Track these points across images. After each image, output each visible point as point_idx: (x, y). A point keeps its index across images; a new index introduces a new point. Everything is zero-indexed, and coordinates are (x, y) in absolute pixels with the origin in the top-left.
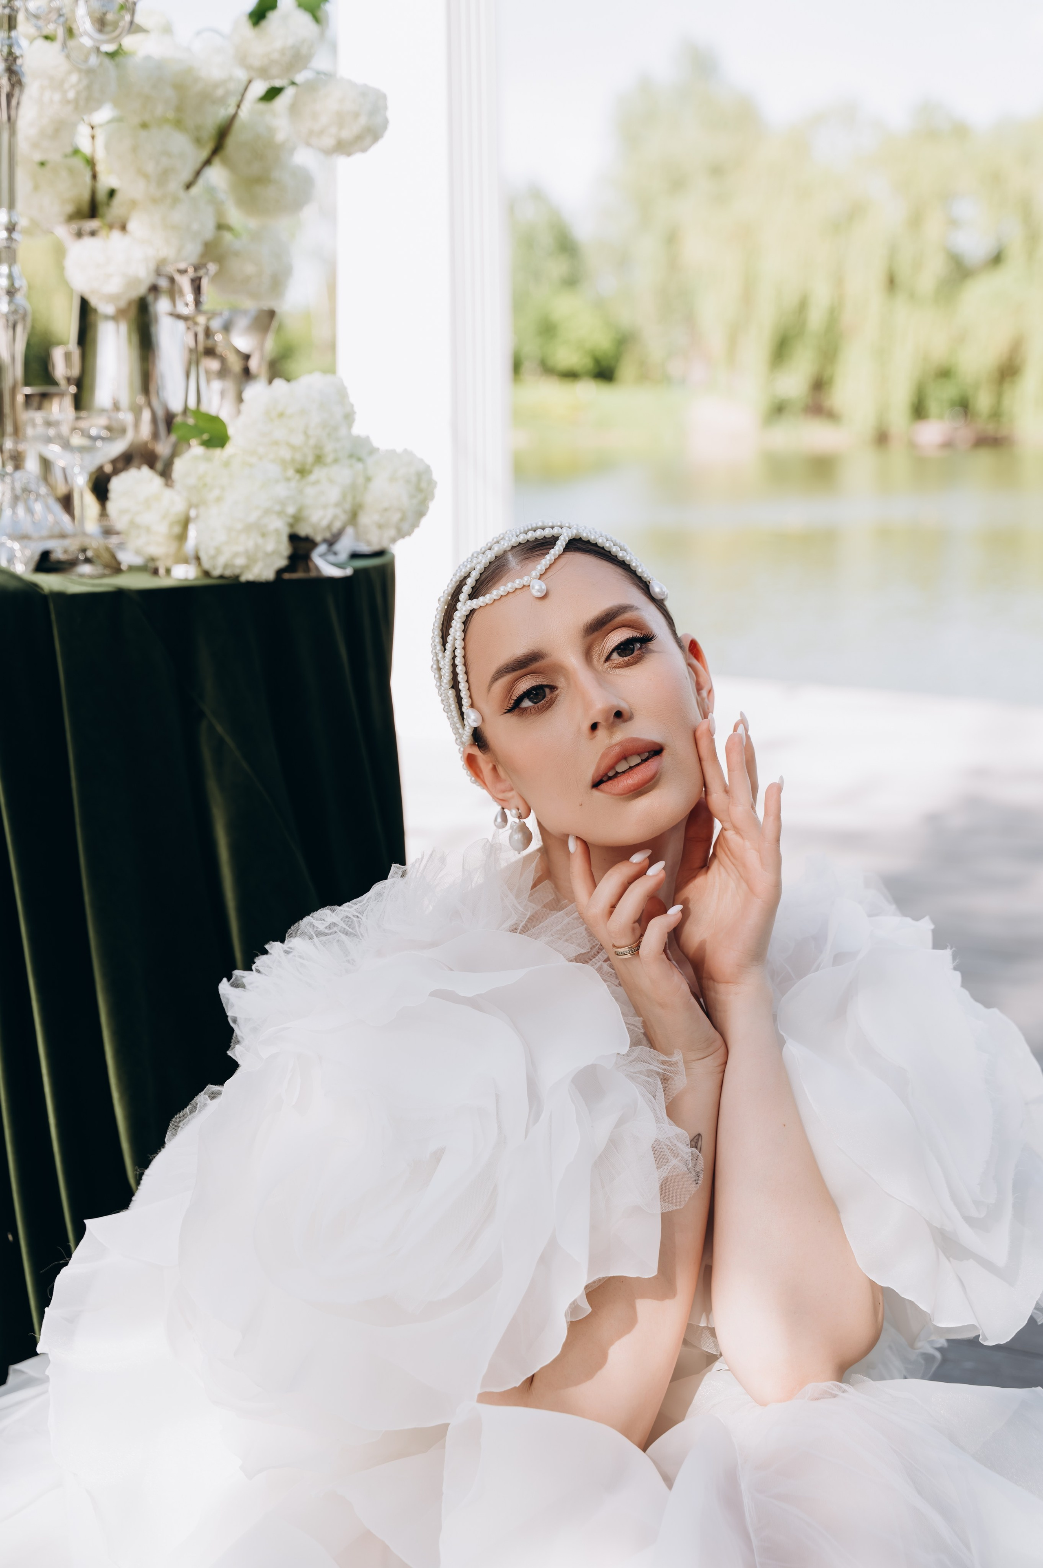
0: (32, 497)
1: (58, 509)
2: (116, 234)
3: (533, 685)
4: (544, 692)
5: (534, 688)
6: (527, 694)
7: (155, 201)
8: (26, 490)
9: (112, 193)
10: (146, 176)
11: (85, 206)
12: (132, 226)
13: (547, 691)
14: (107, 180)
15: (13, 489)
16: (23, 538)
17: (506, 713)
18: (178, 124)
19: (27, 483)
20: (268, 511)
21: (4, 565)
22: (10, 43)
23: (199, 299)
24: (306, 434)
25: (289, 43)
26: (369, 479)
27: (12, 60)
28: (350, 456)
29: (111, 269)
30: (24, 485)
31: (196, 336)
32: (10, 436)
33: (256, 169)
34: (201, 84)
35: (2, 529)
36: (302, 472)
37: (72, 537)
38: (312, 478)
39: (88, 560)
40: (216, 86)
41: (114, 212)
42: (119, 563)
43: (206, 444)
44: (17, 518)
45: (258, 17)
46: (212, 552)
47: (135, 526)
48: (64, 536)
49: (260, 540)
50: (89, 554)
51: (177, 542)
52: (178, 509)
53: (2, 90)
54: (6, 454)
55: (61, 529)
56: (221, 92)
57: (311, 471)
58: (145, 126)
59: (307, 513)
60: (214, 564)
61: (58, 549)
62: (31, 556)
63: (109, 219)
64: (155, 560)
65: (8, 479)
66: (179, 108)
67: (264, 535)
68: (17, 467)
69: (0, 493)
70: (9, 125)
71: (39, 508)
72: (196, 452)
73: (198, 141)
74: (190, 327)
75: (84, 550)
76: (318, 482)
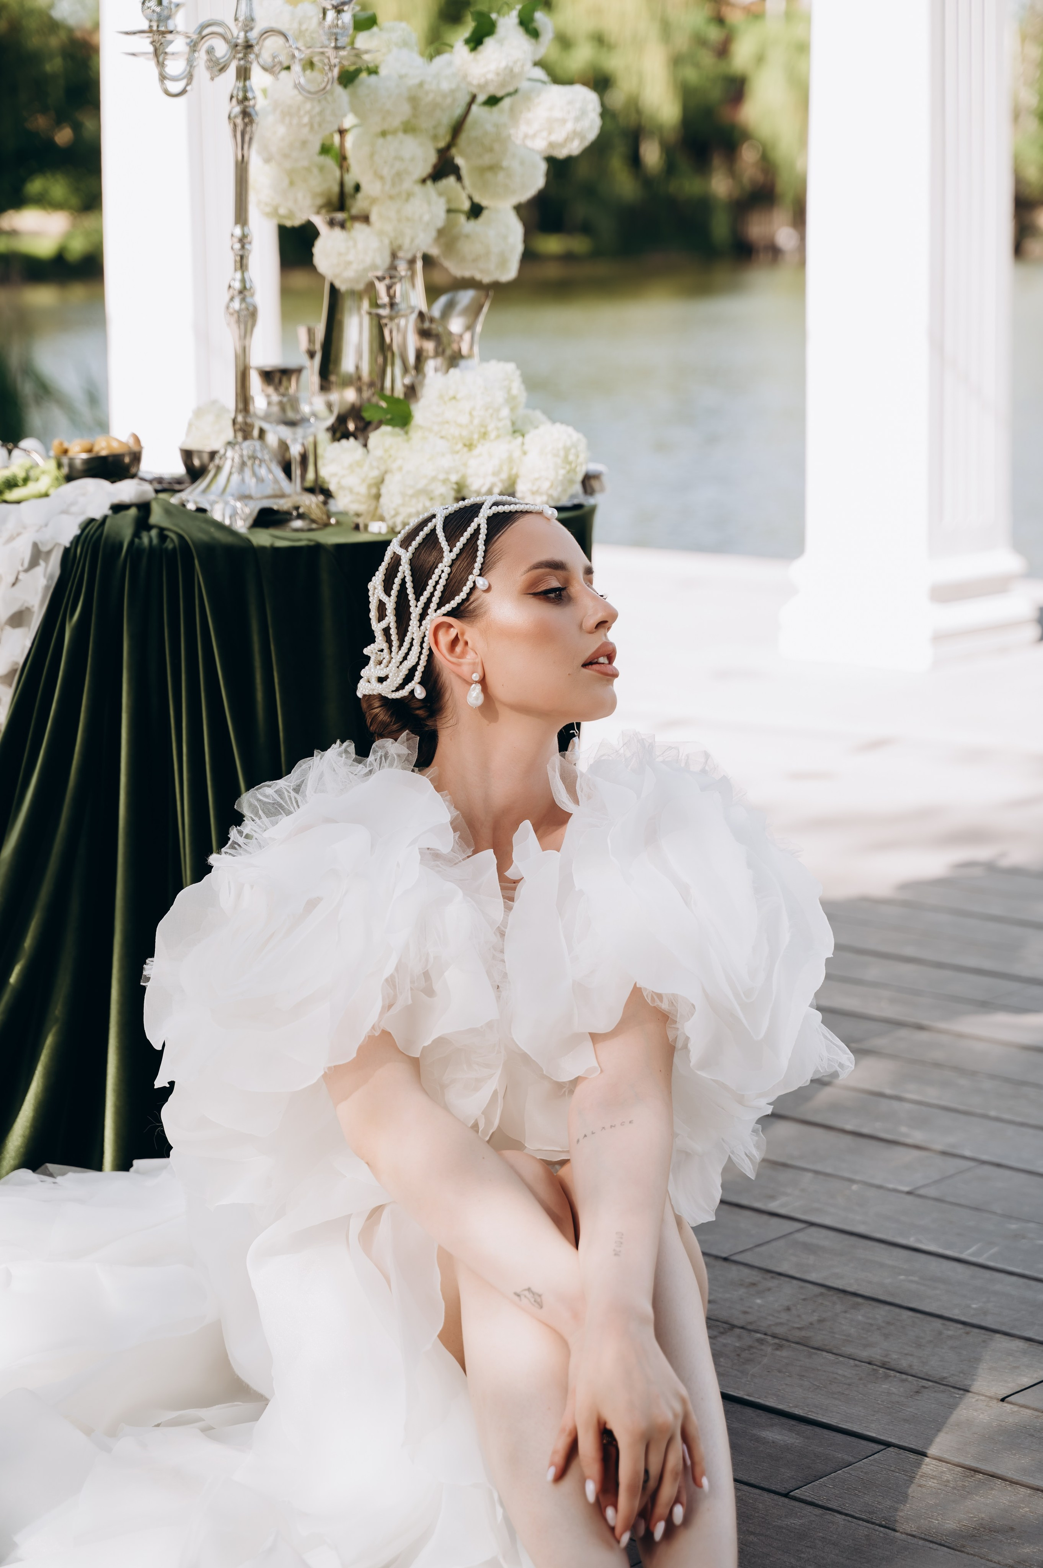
0: (257, 462)
1: (279, 472)
2: (359, 227)
8: (253, 457)
9: (357, 188)
11: (335, 198)
12: (373, 218)
14: (355, 173)
15: (242, 456)
16: (245, 497)
19: (254, 451)
20: (434, 479)
21: (227, 522)
22: (245, 90)
23: (393, 301)
24: (471, 414)
25: (503, 64)
26: (525, 453)
27: (246, 103)
28: (514, 432)
29: (351, 257)
30: (250, 453)
31: (391, 332)
32: (241, 411)
33: (487, 160)
34: (431, 96)
35: (228, 490)
36: (470, 446)
37: (289, 496)
38: (476, 452)
39: (300, 516)
40: (444, 96)
41: (359, 205)
42: (329, 517)
43: (391, 422)
44: (243, 480)
45: (476, 42)
46: (392, 513)
47: (341, 487)
48: (282, 496)
49: (428, 504)
50: (301, 510)
51: (374, 503)
52: (375, 473)
53: (237, 128)
54: (238, 427)
55: (281, 489)
56: (449, 101)
57: (476, 446)
58: (384, 134)
59: (469, 481)
60: (394, 523)
61: (275, 507)
62: (250, 514)
63: (354, 211)
64: (358, 515)
65: (237, 447)
66: (415, 116)
67: (431, 499)
68: (245, 438)
69: (230, 460)
70: (243, 156)
71: (263, 472)
72: (385, 429)
73: (435, 138)
74: (386, 325)
75: (297, 508)
76: (479, 455)
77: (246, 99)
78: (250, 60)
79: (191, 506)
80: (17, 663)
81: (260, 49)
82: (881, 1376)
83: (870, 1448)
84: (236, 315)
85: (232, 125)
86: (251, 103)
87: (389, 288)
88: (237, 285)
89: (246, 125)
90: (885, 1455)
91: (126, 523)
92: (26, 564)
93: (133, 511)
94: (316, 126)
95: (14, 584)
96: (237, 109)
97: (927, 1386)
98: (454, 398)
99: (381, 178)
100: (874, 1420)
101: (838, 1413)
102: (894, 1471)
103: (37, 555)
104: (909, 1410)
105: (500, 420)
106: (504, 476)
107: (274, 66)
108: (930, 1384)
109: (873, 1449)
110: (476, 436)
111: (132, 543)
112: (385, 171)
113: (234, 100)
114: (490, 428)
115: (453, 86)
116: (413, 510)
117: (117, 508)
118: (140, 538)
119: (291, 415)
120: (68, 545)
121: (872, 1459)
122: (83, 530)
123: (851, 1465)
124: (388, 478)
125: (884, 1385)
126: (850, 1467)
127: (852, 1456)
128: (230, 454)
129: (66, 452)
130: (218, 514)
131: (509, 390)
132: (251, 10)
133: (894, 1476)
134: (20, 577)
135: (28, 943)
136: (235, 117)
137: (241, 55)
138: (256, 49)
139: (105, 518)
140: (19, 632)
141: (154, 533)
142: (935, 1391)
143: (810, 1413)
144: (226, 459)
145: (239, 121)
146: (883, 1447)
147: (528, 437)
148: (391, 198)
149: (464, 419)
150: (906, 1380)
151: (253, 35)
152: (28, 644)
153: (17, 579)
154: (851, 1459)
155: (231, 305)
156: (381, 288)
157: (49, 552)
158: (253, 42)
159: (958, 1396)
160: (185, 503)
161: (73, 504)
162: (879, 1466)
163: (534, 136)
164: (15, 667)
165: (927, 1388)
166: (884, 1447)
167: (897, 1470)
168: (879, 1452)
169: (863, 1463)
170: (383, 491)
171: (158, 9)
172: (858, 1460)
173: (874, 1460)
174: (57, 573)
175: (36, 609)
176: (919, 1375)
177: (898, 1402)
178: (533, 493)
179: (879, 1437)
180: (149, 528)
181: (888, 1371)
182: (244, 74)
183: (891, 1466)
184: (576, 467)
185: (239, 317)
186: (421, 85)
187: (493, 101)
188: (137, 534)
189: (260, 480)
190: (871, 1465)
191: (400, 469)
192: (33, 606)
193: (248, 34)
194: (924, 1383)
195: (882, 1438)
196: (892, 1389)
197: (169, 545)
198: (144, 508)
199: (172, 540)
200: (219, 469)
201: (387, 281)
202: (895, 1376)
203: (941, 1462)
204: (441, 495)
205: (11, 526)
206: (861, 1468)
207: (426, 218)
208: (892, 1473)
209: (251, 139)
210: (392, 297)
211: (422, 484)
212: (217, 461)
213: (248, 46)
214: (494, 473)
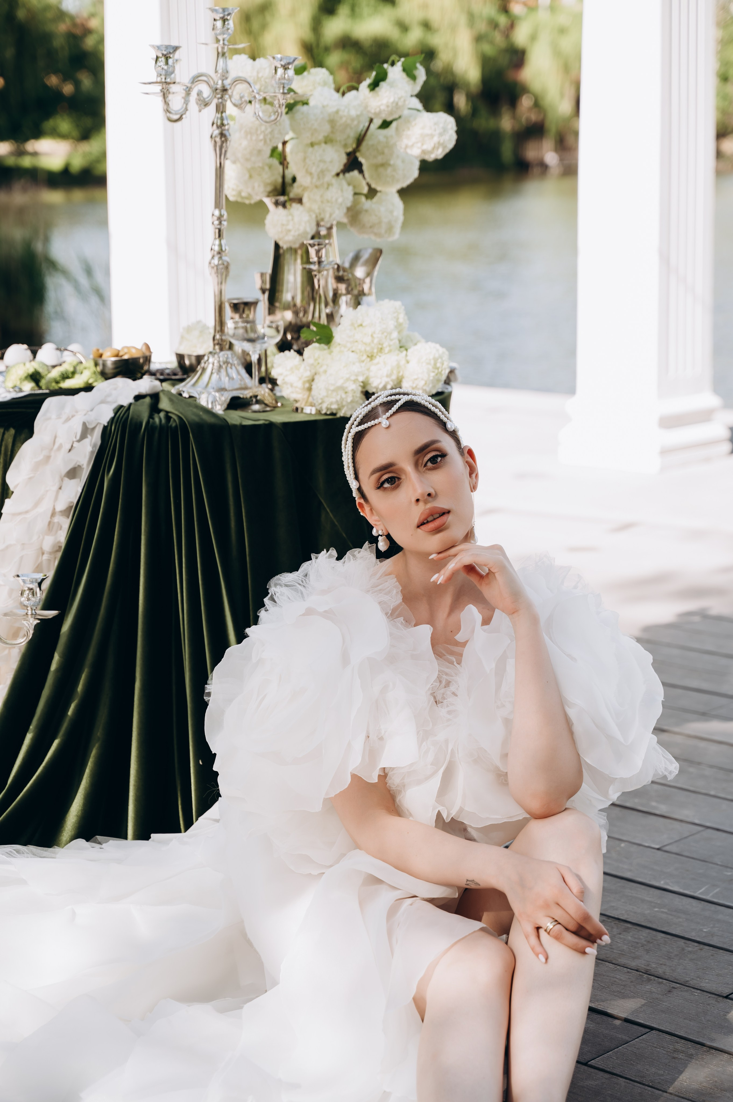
0: (229, 365)
1: (243, 372)
2: (295, 206)
3: (389, 476)
4: (395, 480)
5: (389, 478)
6: (387, 480)
8: (227, 362)
9: (294, 180)
11: (279, 186)
12: (305, 200)
13: (396, 480)
14: (292, 170)
15: (219, 362)
16: (222, 390)
17: (377, 489)
19: (227, 358)
20: (348, 379)
21: (210, 406)
22: (222, 119)
23: (321, 260)
24: (372, 336)
25: (392, 100)
26: (408, 362)
27: (223, 128)
28: (401, 347)
29: (290, 227)
30: (225, 360)
31: (319, 281)
32: (218, 332)
33: (380, 160)
34: (344, 119)
35: (210, 385)
36: (371, 357)
37: (250, 388)
38: (375, 361)
39: (258, 402)
40: (353, 120)
41: (295, 191)
42: (277, 402)
43: (319, 341)
44: (220, 378)
45: (374, 86)
46: (320, 401)
47: (285, 383)
48: (246, 388)
49: (344, 396)
50: (258, 398)
51: (307, 393)
52: (308, 374)
53: (217, 144)
54: (216, 342)
55: (245, 384)
56: (356, 123)
57: (375, 357)
58: (312, 145)
59: (371, 380)
60: (321, 408)
61: (241, 396)
62: (225, 401)
63: (292, 195)
64: (296, 401)
65: (216, 356)
66: (332, 132)
67: (346, 393)
68: (221, 349)
69: (211, 364)
70: (220, 164)
71: (233, 373)
72: (315, 345)
73: (345, 146)
74: (316, 275)
75: (256, 396)
76: (378, 363)
77: (223, 125)
78: (225, 99)
79: (185, 395)
80: (72, 502)
81: (232, 92)
82: (645, 980)
83: (639, 1031)
84: (215, 268)
85: (213, 142)
86: (226, 127)
87: (318, 252)
88: (216, 248)
89: (223, 142)
90: (650, 1036)
91: (144, 408)
92: (78, 437)
93: (148, 400)
94: (268, 141)
95: (70, 450)
96: (217, 132)
97: (676, 987)
98: (361, 325)
99: (311, 174)
100: (642, 1011)
101: (618, 1006)
102: (656, 1047)
103: (86, 431)
104: (664, 1004)
105: (391, 340)
106: (394, 377)
107: (242, 103)
108: (678, 985)
109: (642, 1032)
110: (375, 351)
111: (148, 422)
112: (313, 170)
113: (215, 125)
114: (385, 345)
115: (359, 113)
116: (334, 400)
117: (138, 398)
118: (153, 419)
119: (252, 335)
120: (106, 424)
121: (642, 1038)
122: (116, 414)
123: (627, 1043)
124: (316, 378)
125: (647, 986)
126: (627, 1044)
127: (628, 1036)
128: (211, 360)
129: (101, 356)
130: (204, 401)
131: (397, 319)
132: (226, 65)
133: (657, 1051)
134: (74, 445)
135: (80, 688)
136: (215, 137)
137: (219, 96)
138: (230, 92)
139: (130, 404)
140: (74, 482)
141: (162, 415)
142: (681, 991)
143: (599, 1006)
144: (209, 363)
145: (218, 139)
146: (648, 1030)
147: (409, 351)
148: (317, 187)
149: (368, 340)
150: (662, 983)
151: (227, 82)
152: (80, 490)
153: (72, 446)
154: (627, 1039)
155: (213, 261)
156: (312, 251)
157: (93, 429)
158: (228, 87)
159: (696, 994)
160: (182, 393)
161: (109, 395)
162: (646, 1043)
163: (413, 146)
164: (72, 505)
165: (676, 988)
166: (650, 1030)
167: (658, 1047)
168: (645, 1034)
169: (635, 1041)
170: (314, 387)
171: (166, 67)
172: (632, 1039)
173: (643, 1039)
174: (99, 442)
175: (85, 466)
176: (671, 980)
177: (657, 998)
179: (645, 1023)
180: (159, 411)
181: (650, 976)
182: (220, 109)
183: (654, 1044)
184: (442, 371)
185: (217, 269)
186: (337, 112)
187: (386, 124)
188: (151, 416)
189: (231, 378)
190: (641, 1043)
191: (325, 372)
192: (83, 465)
193: (224, 82)
194: (674, 985)
195: (647, 1024)
196: (653, 989)
197: (173, 424)
198: (155, 397)
199: (175, 420)
200: (204, 370)
201: (316, 247)
202: (654, 980)
203: (687, 1041)
204: (353, 390)
205: (67, 411)
206: (634, 1045)
207: (340, 200)
208: (655, 1049)
209: (226, 151)
210: (319, 258)
211: (340, 383)
212: (202, 364)
213: (225, 90)
214: (387, 376)
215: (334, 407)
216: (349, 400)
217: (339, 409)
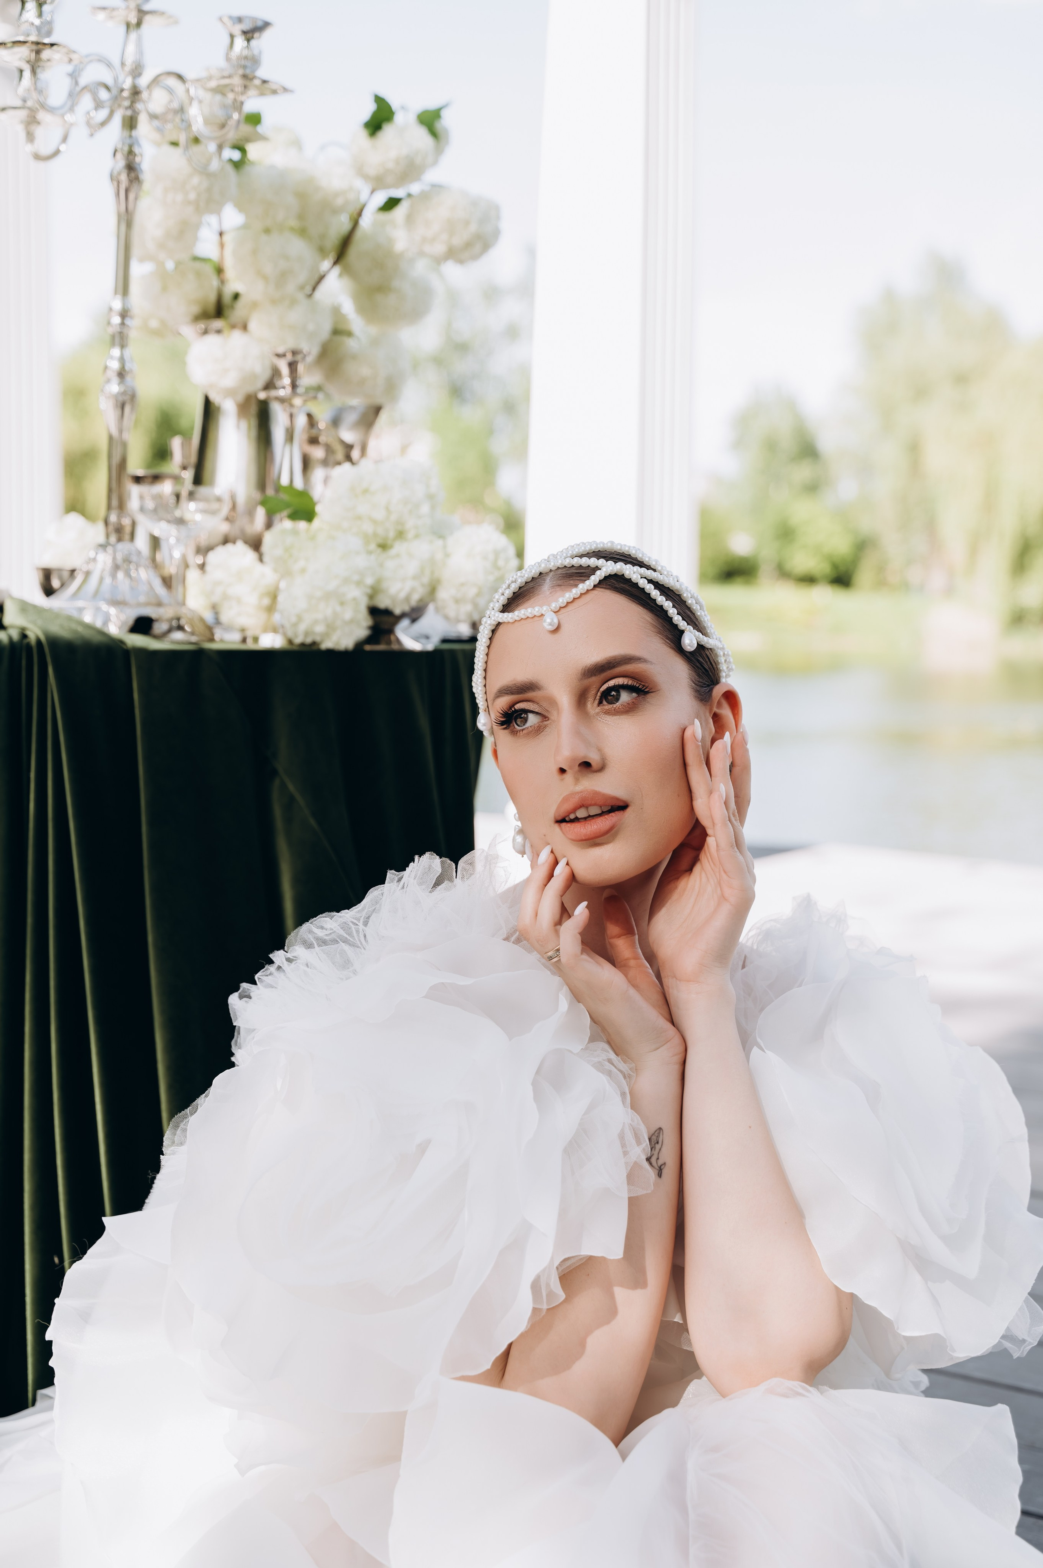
0: (132, 566)
1: (158, 582)
2: (237, 333)
7: (274, 302)
8: (127, 561)
9: (236, 296)
10: (265, 278)
11: (211, 307)
12: (252, 325)
14: (234, 284)
15: (114, 558)
16: (120, 603)
18: (302, 232)
19: (125, 552)
20: (346, 581)
22: (131, 143)
23: (296, 383)
24: (387, 509)
25: (404, 153)
26: (447, 555)
27: (133, 158)
28: (435, 532)
29: (228, 364)
30: (125, 556)
32: (115, 509)
33: (376, 278)
34: (323, 193)
35: (100, 595)
36: (384, 546)
37: (166, 605)
38: (393, 552)
40: (338, 195)
41: (238, 312)
42: (212, 633)
43: (289, 517)
44: (116, 585)
45: (373, 129)
46: (294, 619)
47: (227, 598)
48: (160, 604)
49: (338, 609)
51: (264, 614)
52: (268, 581)
53: (121, 185)
54: (110, 527)
55: (158, 597)
56: (341, 202)
57: (391, 547)
58: (268, 230)
59: (384, 586)
60: (295, 635)
61: (153, 616)
62: (128, 619)
63: (233, 318)
64: (245, 626)
65: (109, 549)
66: (303, 215)
67: (342, 604)
68: (117, 538)
69: (100, 564)
70: (127, 217)
71: (139, 579)
72: (286, 524)
75: (176, 615)
76: (398, 556)
77: (132, 153)
78: (137, 108)
81: (149, 101)
84: (111, 395)
85: (114, 181)
86: (138, 157)
87: (292, 366)
88: (115, 365)
89: (131, 183)
96: (122, 165)
98: (368, 490)
105: (419, 517)
106: (426, 580)
110: (392, 534)
113: (118, 154)
114: (408, 527)
115: (347, 184)
116: (319, 617)
128: (101, 557)
130: (89, 618)
131: (427, 487)
132: (141, 53)
136: (119, 173)
137: (127, 105)
138: (145, 96)
141: (10, 632)
144: (96, 564)
145: (123, 177)
147: (449, 539)
149: (379, 515)
155: (107, 384)
156: (282, 365)
158: (142, 88)
163: (433, 239)
171: (37, 22)
178: (457, 601)
180: (5, 627)
182: (131, 123)
185: (115, 397)
187: (390, 203)
189: (136, 585)
191: (303, 569)
193: (136, 80)
197: (34, 642)
199: (37, 638)
200: (87, 575)
201: (289, 358)
204: (355, 599)
209: (136, 198)
211: (333, 585)
213: (136, 93)
214: (415, 578)
215: (320, 629)
216: (348, 615)
217: (327, 635)
